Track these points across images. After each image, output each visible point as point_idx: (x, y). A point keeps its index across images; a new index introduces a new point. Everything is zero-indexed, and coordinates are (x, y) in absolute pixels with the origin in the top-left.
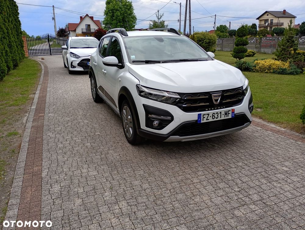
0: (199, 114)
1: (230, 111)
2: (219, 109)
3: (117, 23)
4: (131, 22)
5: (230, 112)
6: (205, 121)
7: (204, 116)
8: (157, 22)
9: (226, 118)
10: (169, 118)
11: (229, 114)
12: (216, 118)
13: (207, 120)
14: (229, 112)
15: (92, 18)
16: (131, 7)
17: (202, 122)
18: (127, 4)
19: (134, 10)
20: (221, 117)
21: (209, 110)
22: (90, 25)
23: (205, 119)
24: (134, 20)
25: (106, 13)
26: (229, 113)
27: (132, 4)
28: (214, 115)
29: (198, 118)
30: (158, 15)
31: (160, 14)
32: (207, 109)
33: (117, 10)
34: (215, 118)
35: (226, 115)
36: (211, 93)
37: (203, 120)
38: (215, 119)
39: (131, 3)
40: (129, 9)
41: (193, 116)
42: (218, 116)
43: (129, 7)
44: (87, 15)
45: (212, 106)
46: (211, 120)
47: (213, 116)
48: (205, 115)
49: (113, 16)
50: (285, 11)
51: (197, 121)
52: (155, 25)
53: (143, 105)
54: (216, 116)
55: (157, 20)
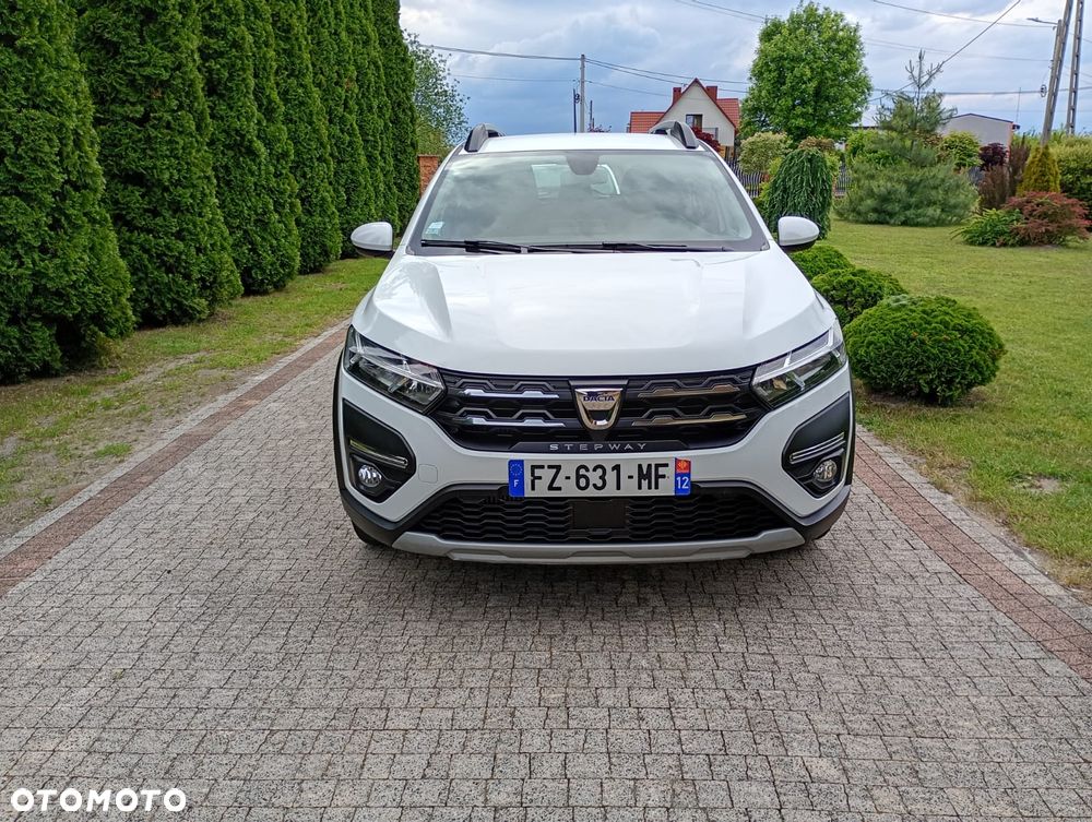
0: (511, 462)
1: (666, 465)
2: (615, 451)
3: (794, 106)
4: (847, 100)
5: (669, 472)
6: (541, 491)
7: (538, 472)
9: (645, 492)
10: (400, 462)
11: (658, 477)
12: (595, 485)
13: (551, 488)
14: (662, 471)
15: (711, 92)
16: (853, 47)
17: (528, 493)
18: (841, 33)
19: (864, 55)
20: (618, 488)
21: (562, 451)
22: (701, 116)
23: (542, 485)
24: (863, 92)
25: (759, 73)
26: (663, 476)
27: (860, 33)
28: (582, 472)
29: (511, 477)
31: (926, 68)
32: (554, 447)
33: (797, 59)
34: (591, 485)
35: (645, 483)
36: (572, 383)
37: (533, 488)
38: (591, 492)
39: (855, 30)
40: (844, 55)
41: (487, 467)
42: (602, 478)
43: (844, 47)
44: (696, 81)
45: (579, 437)
46: (569, 490)
47: (578, 477)
48: (542, 467)
49: (781, 80)
51: (504, 488)
53: (344, 402)
54: (594, 477)
55: (911, 91)
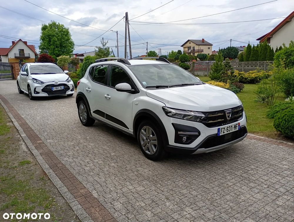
0: (218, 129)
1: (237, 124)
2: (230, 123)
3: (55, 48)
4: (69, 47)
5: (237, 126)
6: (222, 134)
7: (222, 130)
8: (102, 49)
9: (235, 130)
10: (197, 133)
13: (224, 133)
15: (25, 43)
16: (68, 34)
17: (220, 135)
18: (64, 30)
19: (71, 36)
20: (232, 130)
21: (224, 125)
22: (23, 50)
23: (222, 132)
24: (72, 45)
25: (43, 39)
27: (69, 30)
29: (218, 132)
30: (102, 42)
32: (222, 124)
33: (54, 36)
35: (235, 128)
36: (225, 111)
38: (229, 132)
39: (68, 29)
40: (66, 35)
41: (214, 131)
42: (230, 129)
43: (66, 34)
44: (20, 40)
45: (225, 122)
46: (226, 133)
47: (227, 129)
48: (222, 129)
49: (50, 41)
50: (203, 39)
51: (217, 134)
52: (101, 51)
53: (173, 124)
55: (101, 46)
